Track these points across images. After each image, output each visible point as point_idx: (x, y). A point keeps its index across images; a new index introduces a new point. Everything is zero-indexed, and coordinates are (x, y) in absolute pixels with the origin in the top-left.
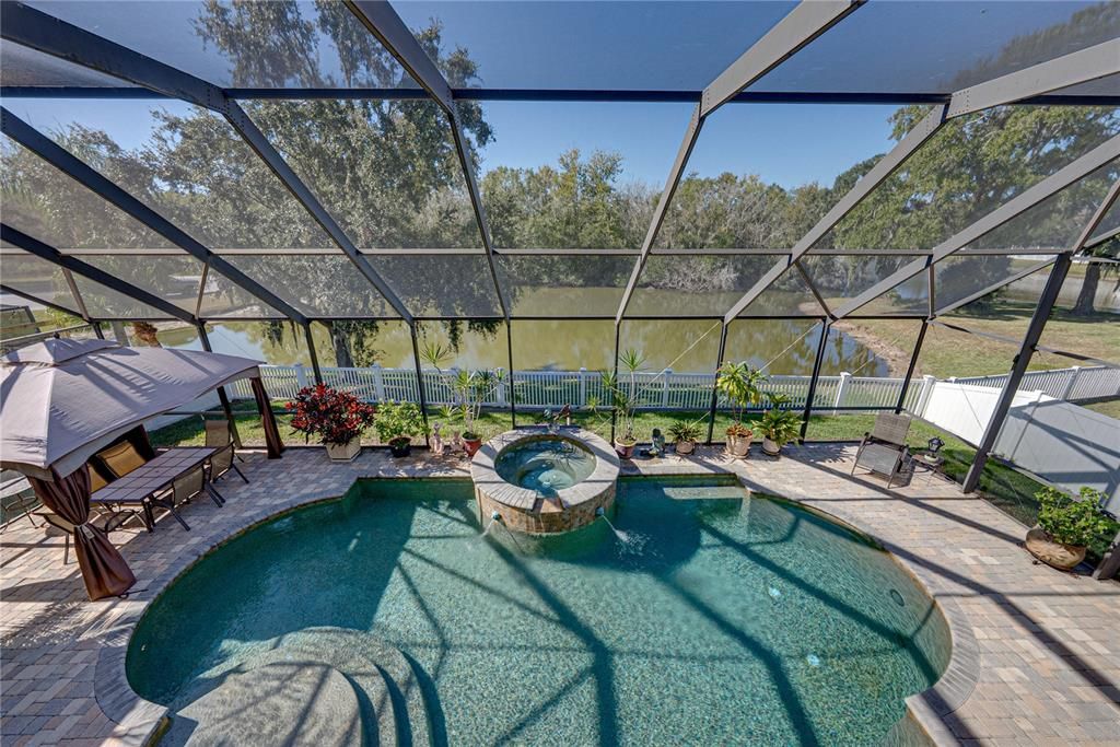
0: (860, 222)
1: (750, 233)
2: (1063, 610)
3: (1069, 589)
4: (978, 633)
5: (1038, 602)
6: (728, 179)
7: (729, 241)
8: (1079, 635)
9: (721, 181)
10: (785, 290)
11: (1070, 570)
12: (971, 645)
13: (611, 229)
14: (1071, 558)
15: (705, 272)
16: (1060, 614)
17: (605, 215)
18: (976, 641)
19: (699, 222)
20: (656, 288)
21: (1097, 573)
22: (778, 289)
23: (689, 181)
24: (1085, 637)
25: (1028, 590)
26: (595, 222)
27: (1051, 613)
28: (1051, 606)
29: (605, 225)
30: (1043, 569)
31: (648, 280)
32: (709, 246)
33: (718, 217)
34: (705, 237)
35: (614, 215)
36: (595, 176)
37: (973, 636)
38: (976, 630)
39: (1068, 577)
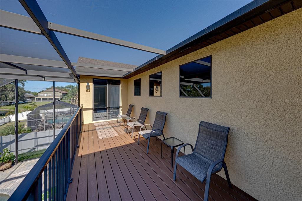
2: (17, 172)
3: (14, 169)
4: (9, 188)
5: (12, 175)
8: (23, 172)
11: (11, 166)
12: (9, 190)
14: (10, 164)
16: (17, 173)
18: (10, 189)
21: (15, 163)
24: (24, 172)
25: (8, 175)
27: (16, 174)
28: (15, 173)
30: (6, 171)
37: (8, 189)
38: (8, 188)
39: (11, 168)
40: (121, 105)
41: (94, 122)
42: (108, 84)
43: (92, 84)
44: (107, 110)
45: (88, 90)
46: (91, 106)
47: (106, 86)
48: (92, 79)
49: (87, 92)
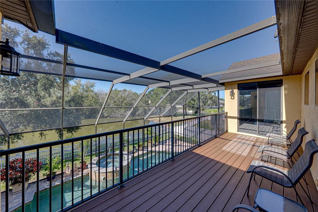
0: (154, 101)
1: (132, 103)
6: (125, 90)
7: (128, 105)
9: (123, 91)
10: (142, 115)
13: (93, 101)
15: (123, 112)
17: (91, 98)
19: (120, 100)
20: (110, 117)
22: (141, 115)
23: (115, 90)
26: (88, 100)
29: (91, 101)
31: (107, 115)
32: (123, 106)
33: (125, 99)
34: (122, 104)
35: (95, 98)
36: (87, 87)
40: (284, 118)
41: (239, 133)
42: (259, 88)
43: (237, 90)
44: (258, 122)
45: (233, 97)
46: (236, 115)
47: (257, 91)
48: (237, 85)
49: (232, 99)
